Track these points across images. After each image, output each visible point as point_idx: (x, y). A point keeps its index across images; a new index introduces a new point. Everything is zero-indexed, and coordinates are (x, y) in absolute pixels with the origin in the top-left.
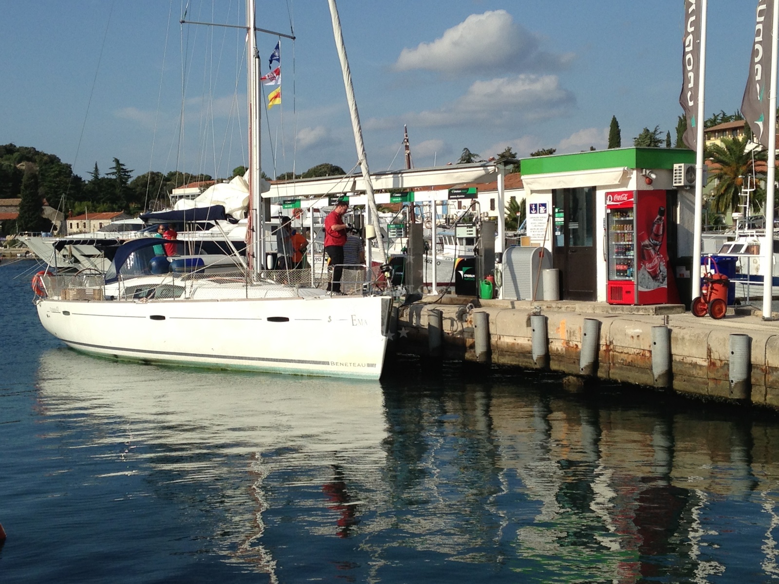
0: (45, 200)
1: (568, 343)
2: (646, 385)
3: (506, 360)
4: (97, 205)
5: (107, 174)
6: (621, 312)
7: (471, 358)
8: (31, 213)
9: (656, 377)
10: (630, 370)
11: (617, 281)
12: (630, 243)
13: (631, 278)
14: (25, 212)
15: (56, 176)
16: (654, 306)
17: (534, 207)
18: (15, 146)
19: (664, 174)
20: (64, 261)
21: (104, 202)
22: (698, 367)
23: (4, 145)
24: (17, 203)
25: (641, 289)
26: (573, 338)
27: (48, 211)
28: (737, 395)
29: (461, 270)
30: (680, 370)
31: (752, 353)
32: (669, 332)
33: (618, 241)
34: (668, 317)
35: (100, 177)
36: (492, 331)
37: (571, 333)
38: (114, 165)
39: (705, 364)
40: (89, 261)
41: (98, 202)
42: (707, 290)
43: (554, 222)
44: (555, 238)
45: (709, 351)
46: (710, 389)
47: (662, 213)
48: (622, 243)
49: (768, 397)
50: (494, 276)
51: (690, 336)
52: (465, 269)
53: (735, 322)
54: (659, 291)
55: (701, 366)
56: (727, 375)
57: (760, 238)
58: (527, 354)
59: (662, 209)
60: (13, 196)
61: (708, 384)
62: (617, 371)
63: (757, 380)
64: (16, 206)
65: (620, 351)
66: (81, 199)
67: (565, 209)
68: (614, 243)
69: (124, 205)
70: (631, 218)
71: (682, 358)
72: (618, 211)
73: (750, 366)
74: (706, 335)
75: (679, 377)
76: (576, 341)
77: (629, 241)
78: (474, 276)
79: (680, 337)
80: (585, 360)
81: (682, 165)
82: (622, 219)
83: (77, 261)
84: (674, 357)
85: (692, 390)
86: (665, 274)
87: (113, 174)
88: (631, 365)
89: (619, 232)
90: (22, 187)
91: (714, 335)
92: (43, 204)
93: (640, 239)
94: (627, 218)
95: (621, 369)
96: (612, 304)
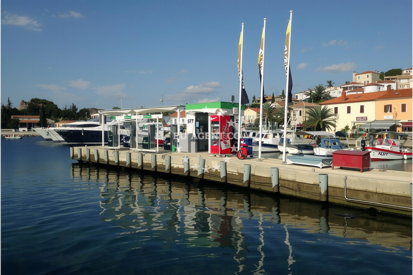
9: (222, 179)
11: (214, 146)
14: (41, 120)
17: (189, 121)
19: (230, 111)
24: (39, 117)
28: (246, 185)
31: (251, 171)
43: (196, 126)
55: (236, 175)
66: (60, 117)
67: (199, 121)
72: (214, 122)
75: (229, 179)
81: (236, 108)
84: (227, 172)
90: (40, 112)
92: (47, 118)
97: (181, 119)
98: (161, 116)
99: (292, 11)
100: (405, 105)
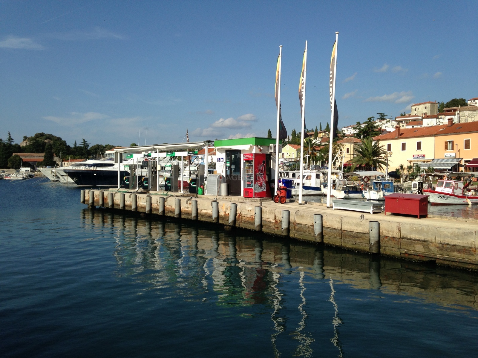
0: (54, 154)
1: (225, 212)
2: (253, 230)
3: (203, 219)
4: (76, 157)
5: (80, 145)
6: (248, 200)
7: (191, 218)
8: (48, 159)
9: (256, 226)
10: (247, 224)
11: (247, 188)
12: (252, 174)
13: (252, 187)
14: (46, 159)
15: (60, 145)
16: (260, 198)
17: (219, 159)
18: (44, 134)
19: (266, 148)
20: (54, 177)
21: (78, 156)
22: (271, 223)
23: (40, 133)
24: (43, 155)
25: (255, 192)
26: (227, 211)
27: (56, 159)
28: (285, 234)
29: (192, 183)
30: (265, 224)
31: (290, 218)
32: (261, 209)
33: (248, 173)
34: (262, 203)
35: (77, 146)
36: (198, 207)
37: (227, 209)
38: (83, 141)
39: (274, 221)
40: (63, 177)
41: (76, 155)
42: (279, 192)
43: (226, 165)
44: (226, 171)
45: (275, 216)
46: (275, 231)
47: (264, 163)
48: (249, 174)
49: (296, 235)
50: (203, 186)
51: (269, 210)
52: (193, 183)
53: (288, 205)
54: (263, 192)
55: (272, 222)
56: (281, 226)
57: (311, 173)
58: (211, 217)
59: (264, 161)
60: (42, 152)
61: (274, 229)
62: (243, 224)
63: (292, 228)
64: (43, 156)
65: (244, 216)
66: (69, 154)
67: (230, 160)
68: (246, 174)
69: (86, 157)
70: (252, 164)
71: (266, 219)
72: (248, 161)
73: (289, 223)
74: (274, 210)
75: (264, 227)
76: (228, 212)
77: (251, 173)
78: (196, 186)
79: (265, 211)
80: (231, 219)
81: (273, 144)
82: (249, 164)
83: (59, 178)
84: (263, 219)
85: (269, 232)
86: (265, 186)
87: (82, 145)
88: (247, 222)
89: (248, 169)
90: (46, 149)
91: (277, 210)
92: (53, 156)
93: (255, 172)
94: (251, 164)
95: (244, 223)
96: (245, 197)
97: (210, 157)
98: (185, 154)
99: (338, 32)
100: (469, 141)
